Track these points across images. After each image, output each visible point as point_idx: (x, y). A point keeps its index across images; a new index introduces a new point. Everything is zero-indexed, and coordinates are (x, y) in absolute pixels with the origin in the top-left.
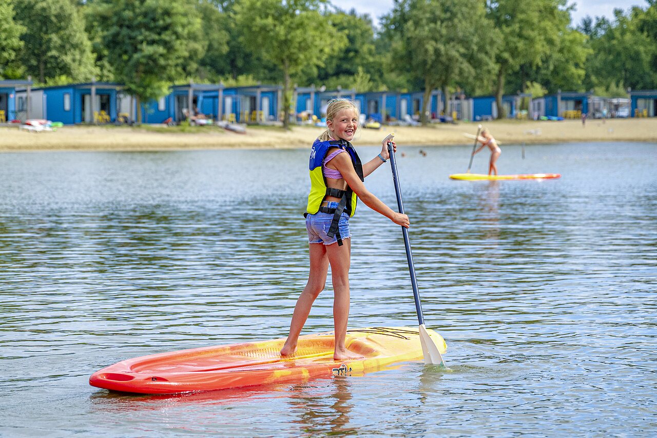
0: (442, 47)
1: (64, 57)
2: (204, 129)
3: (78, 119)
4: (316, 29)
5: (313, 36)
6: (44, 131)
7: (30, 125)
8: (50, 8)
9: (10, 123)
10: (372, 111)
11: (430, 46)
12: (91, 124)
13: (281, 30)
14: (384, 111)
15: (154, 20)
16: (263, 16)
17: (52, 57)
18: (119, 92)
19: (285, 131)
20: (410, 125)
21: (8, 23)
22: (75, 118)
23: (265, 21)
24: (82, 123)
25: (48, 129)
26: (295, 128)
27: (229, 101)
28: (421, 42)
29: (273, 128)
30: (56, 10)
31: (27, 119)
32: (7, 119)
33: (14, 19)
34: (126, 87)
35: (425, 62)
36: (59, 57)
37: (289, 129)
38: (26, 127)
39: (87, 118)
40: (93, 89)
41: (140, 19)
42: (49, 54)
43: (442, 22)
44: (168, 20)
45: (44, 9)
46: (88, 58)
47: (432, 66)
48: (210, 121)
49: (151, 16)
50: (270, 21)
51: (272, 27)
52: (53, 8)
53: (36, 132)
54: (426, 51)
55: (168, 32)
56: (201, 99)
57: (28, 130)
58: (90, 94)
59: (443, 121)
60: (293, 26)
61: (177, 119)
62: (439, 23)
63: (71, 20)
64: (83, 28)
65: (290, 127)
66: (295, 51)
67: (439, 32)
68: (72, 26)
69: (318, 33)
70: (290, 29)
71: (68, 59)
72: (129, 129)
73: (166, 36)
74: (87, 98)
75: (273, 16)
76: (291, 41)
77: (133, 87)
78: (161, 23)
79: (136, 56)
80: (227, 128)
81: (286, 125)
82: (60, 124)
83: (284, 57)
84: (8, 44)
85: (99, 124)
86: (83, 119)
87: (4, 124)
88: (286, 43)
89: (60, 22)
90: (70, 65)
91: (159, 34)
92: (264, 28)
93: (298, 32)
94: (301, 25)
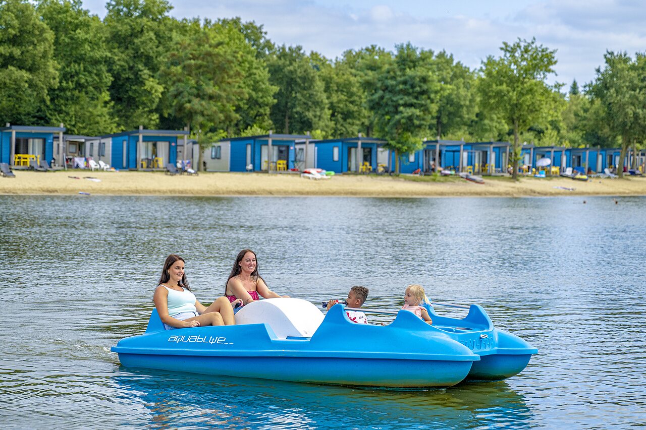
0: (640, 111)
1: (307, 113)
2: (449, 179)
3: (345, 168)
4: (542, 94)
5: (540, 101)
6: (321, 179)
7: (309, 173)
8: (296, 71)
9: (290, 171)
10: (576, 165)
11: (630, 110)
12: (356, 173)
13: (514, 95)
14: (586, 165)
15: (413, 86)
16: (498, 83)
17: (296, 113)
18: (378, 146)
19: (514, 182)
20: (609, 177)
21: (264, 83)
22: (342, 168)
23: (500, 88)
24: (349, 172)
25: (325, 177)
26: (522, 179)
27: (465, 155)
28: (622, 107)
29: (502, 178)
30: (300, 73)
31: (305, 168)
32: (288, 168)
33: (269, 80)
34: (386, 142)
35: (624, 124)
36: (303, 112)
37: (518, 180)
38: (306, 175)
39: (353, 168)
40: (360, 143)
41: (401, 87)
42: (295, 110)
43: (640, 90)
44: (425, 87)
45: (291, 72)
46: (325, 114)
47: (630, 127)
48: (453, 172)
49: (410, 83)
50: (504, 87)
51: (506, 92)
52: (299, 71)
53: (316, 179)
54: (626, 114)
55: (424, 97)
56: (444, 152)
57: (309, 178)
58: (356, 147)
59: (633, 173)
60: (524, 92)
61: (425, 170)
62: (638, 90)
63: (314, 81)
64: (323, 89)
65: (518, 178)
66: (525, 113)
67: (637, 98)
68: (314, 87)
69: (543, 98)
70: (521, 94)
71: (310, 115)
72: (390, 178)
73: (423, 100)
74: (353, 150)
75: (506, 82)
76: (521, 105)
77: (393, 143)
78: (418, 89)
79: (397, 117)
80: (468, 178)
81: (514, 177)
82: (333, 173)
83: (515, 117)
84: (264, 101)
85: (363, 173)
86: (349, 169)
87: (286, 172)
88: (517, 106)
89: (304, 83)
90: (311, 119)
91: (417, 98)
92: (499, 94)
93: (528, 97)
94: (531, 91)
